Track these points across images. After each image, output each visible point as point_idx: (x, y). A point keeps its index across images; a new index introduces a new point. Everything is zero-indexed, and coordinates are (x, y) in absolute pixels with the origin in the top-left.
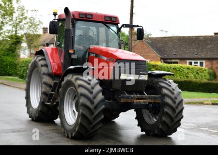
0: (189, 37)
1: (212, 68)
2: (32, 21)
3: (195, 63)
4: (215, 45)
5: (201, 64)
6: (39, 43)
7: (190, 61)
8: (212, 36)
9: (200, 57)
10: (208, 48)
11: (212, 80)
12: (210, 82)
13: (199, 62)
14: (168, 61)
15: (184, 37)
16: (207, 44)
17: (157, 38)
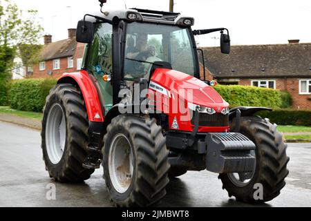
0: (253, 46)
1: (286, 90)
2: (29, 27)
3: (262, 83)
4: (290, 58)
5: (271, 85)
6: (39, 58)
7: (255, 81)
8: (286, 45)
9: (269, 74)
10: (281, 62)
11: (286, 107)
12: (283, 109)
13: (267, 81)
14: (224, 80)
15: (245, 47)
16: (279, 57)
17: (208, 48)
